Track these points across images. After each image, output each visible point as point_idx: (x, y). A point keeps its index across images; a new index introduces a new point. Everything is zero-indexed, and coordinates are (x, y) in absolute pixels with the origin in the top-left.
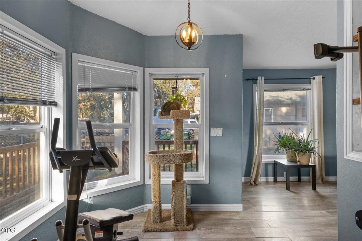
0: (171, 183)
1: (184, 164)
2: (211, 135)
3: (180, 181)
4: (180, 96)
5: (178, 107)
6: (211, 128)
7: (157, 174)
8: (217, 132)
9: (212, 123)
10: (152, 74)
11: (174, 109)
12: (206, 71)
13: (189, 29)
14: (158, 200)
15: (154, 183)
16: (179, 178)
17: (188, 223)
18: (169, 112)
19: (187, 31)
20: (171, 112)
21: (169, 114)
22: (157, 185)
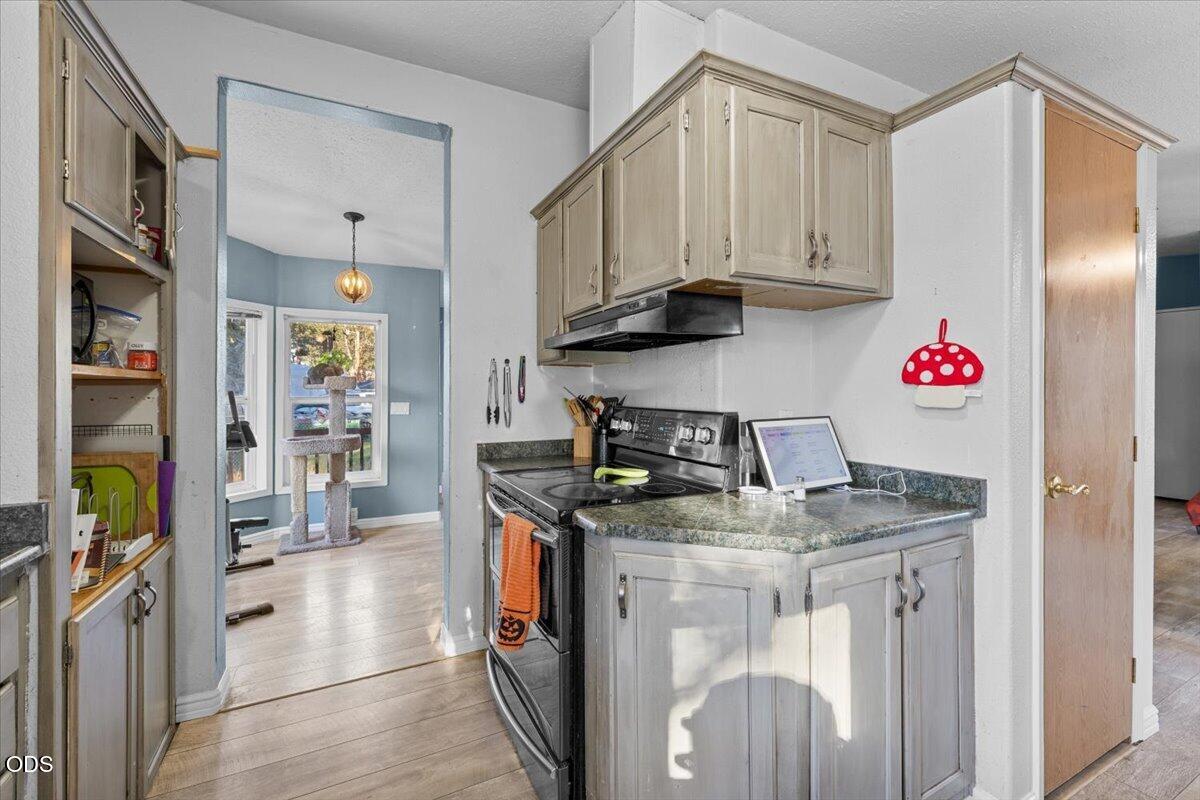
0: (324, 489)
1: (347, 453)
2: (392, 413)
3: (341, 480)
4: (340, 353)
5: (337, 372)
6: (392, 404)
7: (302, 471)
8: (401, 409)
9: (393, 395)
10: (289, 316)
11: (331, 374)
12: (385, 317)
13: (354, 279)
14: (302, 509)
15: (295, 492)
16: (337, 479)
17: (353, 537)
18: (323, 379)
19: (351, 279)
20: (326, 379)
21: (322, 382)
22: (302, 492)
